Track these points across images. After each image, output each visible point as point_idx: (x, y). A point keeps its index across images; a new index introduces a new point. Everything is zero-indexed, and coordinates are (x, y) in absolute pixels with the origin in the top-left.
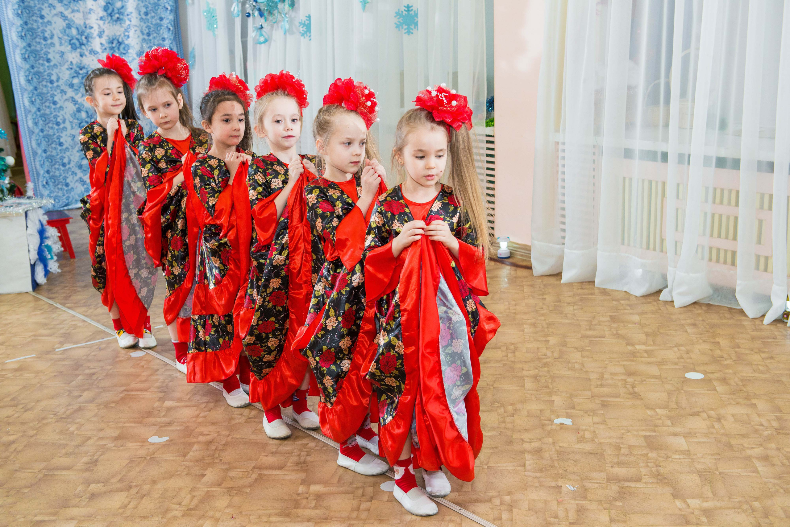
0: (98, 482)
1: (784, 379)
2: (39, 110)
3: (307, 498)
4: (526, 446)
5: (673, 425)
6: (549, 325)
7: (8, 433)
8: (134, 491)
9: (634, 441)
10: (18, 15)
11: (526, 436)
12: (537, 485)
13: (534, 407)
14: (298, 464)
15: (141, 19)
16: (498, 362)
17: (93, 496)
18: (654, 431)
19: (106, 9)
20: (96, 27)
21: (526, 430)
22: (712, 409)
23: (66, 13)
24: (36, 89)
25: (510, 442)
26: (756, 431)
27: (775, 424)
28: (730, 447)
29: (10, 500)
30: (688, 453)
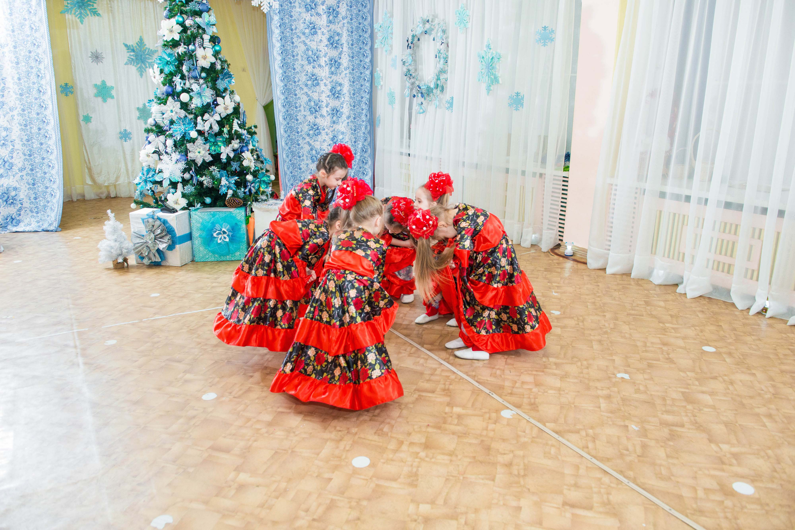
2: (290, 148)
3: (451, 417)
4: (600, 392)
9: (675, 396)
10: (283, 94)
11: (599, 385)
12: (611, 423)
13: (602, 363)
14: (444, 390)
18: (687, 388)
21: (598, 380)
23: (309, 93)
24: (289, 136)
25: (588, 388)
26: (759, 395)
27: (771, 390)
30: (714, 407)
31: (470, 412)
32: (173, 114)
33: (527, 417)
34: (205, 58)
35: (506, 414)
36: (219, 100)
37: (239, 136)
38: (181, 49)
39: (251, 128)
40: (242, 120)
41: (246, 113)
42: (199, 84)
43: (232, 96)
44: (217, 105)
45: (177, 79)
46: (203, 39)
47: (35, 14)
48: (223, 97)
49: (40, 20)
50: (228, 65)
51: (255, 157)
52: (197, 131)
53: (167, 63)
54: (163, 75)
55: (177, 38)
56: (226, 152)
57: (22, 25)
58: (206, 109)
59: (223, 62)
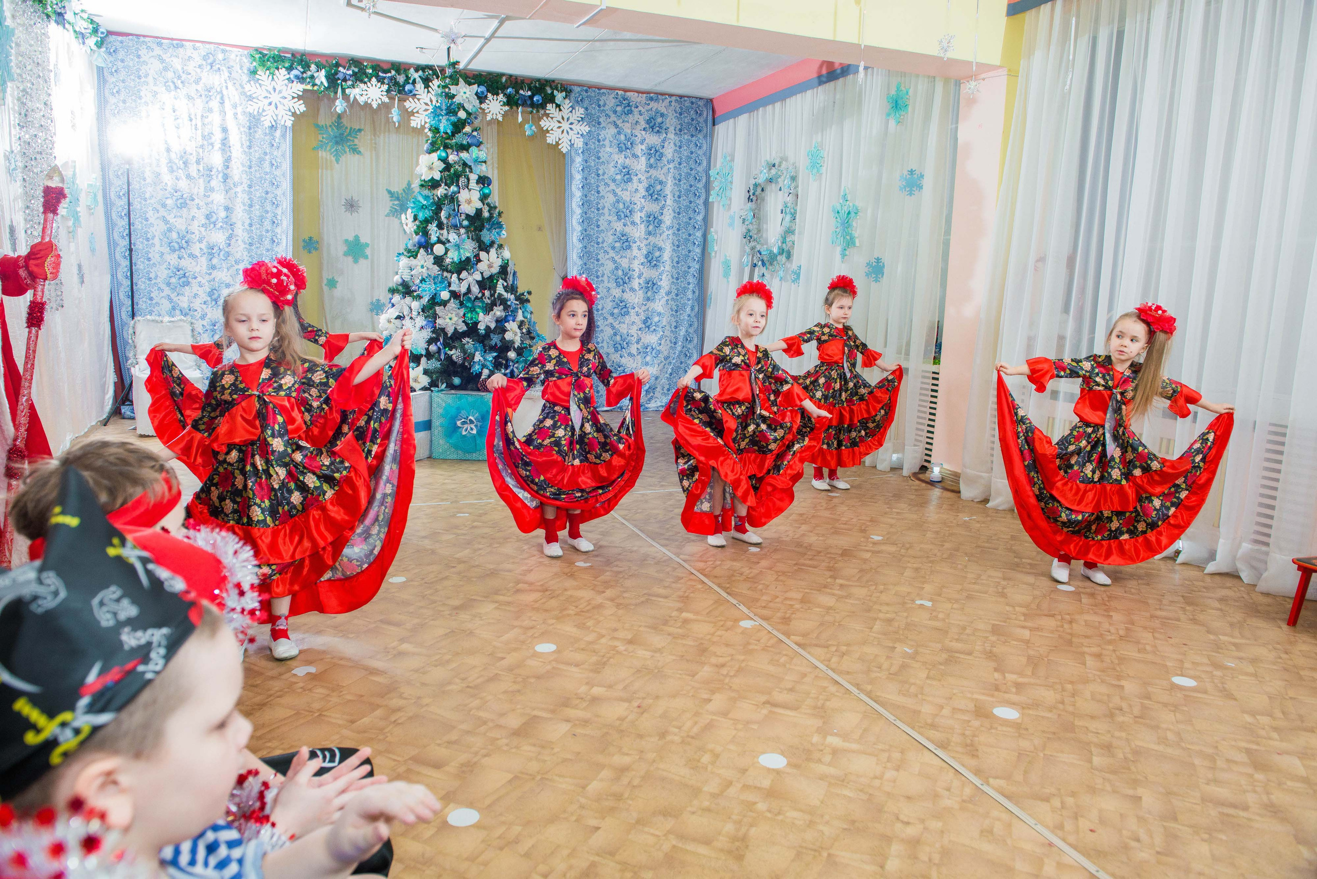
0: (526, 583)
1: (1150, 601)
3: (676, 620)
4: (881, 615)
5: (1025, 620)
6: (951, 535)
7: (479, 543)
8: (548, 593)
9: (981, 626)
10: (580, 257)
11: (885, 608)
13: (904, 589)
14: (680, 597)
15: (673, 267)
16: (889, 554)
17: (518, 591)
18: (1005, 622)
19: (646, 257)
20: (637, 270)
21: (887, 604)
22: (1069, 614)
23: (616, 258)
25: (869, 610)
26: (1101, 635)
27: (1122, 633)
28: (1070, 643)
29: (461, 583)
30: (1027, 642)
31: (699, 618)
32: (424, 270)
33: (770, 628)
34: (469, 202)
35: (746, 624)
36: (483, 255)
37: (503, 302)
38: (441, 191)
39: (523, 294)
40: (510, 283)
41: (518, 274)
42: (459, 235)
43: (500, 251)
44: (479, 261)
45: (433, 228)
46: (468, 180)
47: (278, 148)
48: (488, 252)
49: (283, 155)
50: (500, 214)
51: (524, 331)
52: (450, 291)
53: (423, 207)
54: (417, 223)
55: (437, 176)
56: (485, 321)
57: (261, 160)
58: (464, 265)
59: (492, 208)
